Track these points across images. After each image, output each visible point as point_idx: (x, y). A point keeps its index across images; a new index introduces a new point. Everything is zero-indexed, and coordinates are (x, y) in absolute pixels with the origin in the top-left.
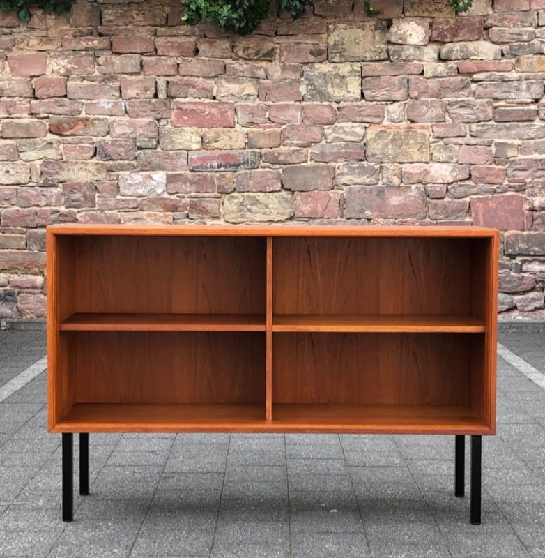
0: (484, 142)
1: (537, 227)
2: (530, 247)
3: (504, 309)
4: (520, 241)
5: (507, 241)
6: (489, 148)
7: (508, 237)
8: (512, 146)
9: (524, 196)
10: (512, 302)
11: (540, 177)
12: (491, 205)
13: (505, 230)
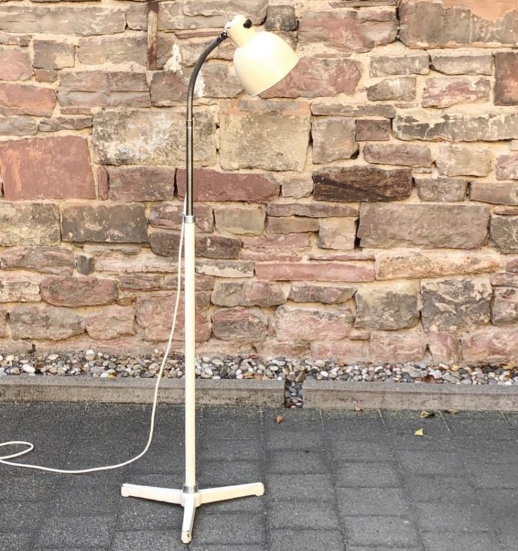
0: (13, 39)
1: (115, 193)
2: (105, 229)
3: (65, 336)
4: (86, 219)
5: (65, 219)
6: (24, 51)
7: (66, 211)
8: (62, 47)
9: (90, 138)
10: (79, 323)
11: (115, 106)
12: (32, 153)
13: (61, 199)
